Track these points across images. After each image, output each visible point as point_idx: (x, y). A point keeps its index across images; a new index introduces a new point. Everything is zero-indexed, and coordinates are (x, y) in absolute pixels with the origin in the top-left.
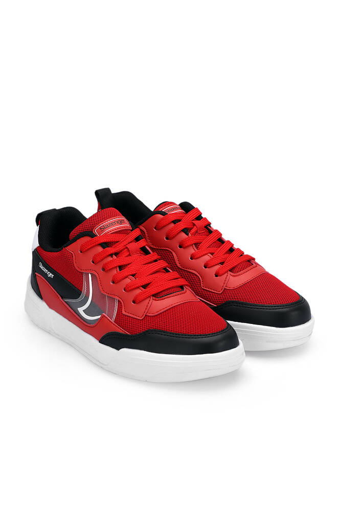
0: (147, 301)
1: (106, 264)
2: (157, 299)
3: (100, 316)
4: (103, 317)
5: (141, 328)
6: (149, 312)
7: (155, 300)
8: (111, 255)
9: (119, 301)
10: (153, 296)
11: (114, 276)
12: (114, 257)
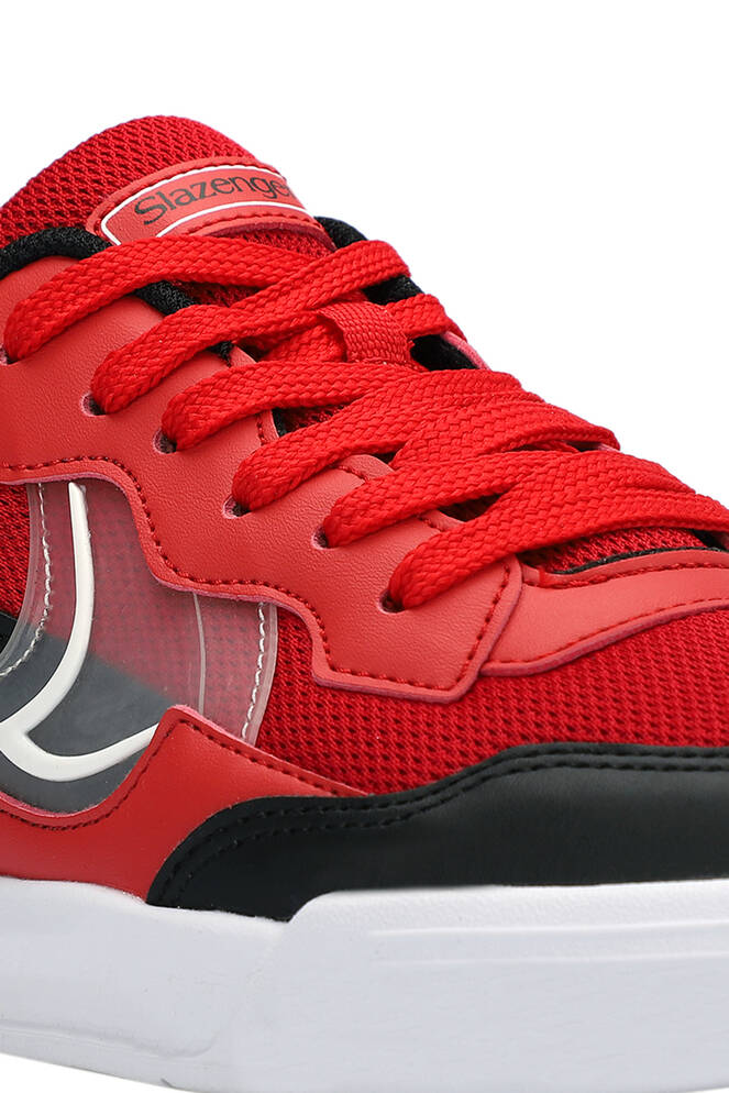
0: (487, 587)
1: (188, 398)
2: (557, 578)
3: (148, 734)
4: (175, 726)
5: (456, 744)
6: (502, 651)
7: (543, 585)
8: (218, 350)
9: (285, 616)
10: (529, 556)
11: (244, 464)
12: (243, 359)
